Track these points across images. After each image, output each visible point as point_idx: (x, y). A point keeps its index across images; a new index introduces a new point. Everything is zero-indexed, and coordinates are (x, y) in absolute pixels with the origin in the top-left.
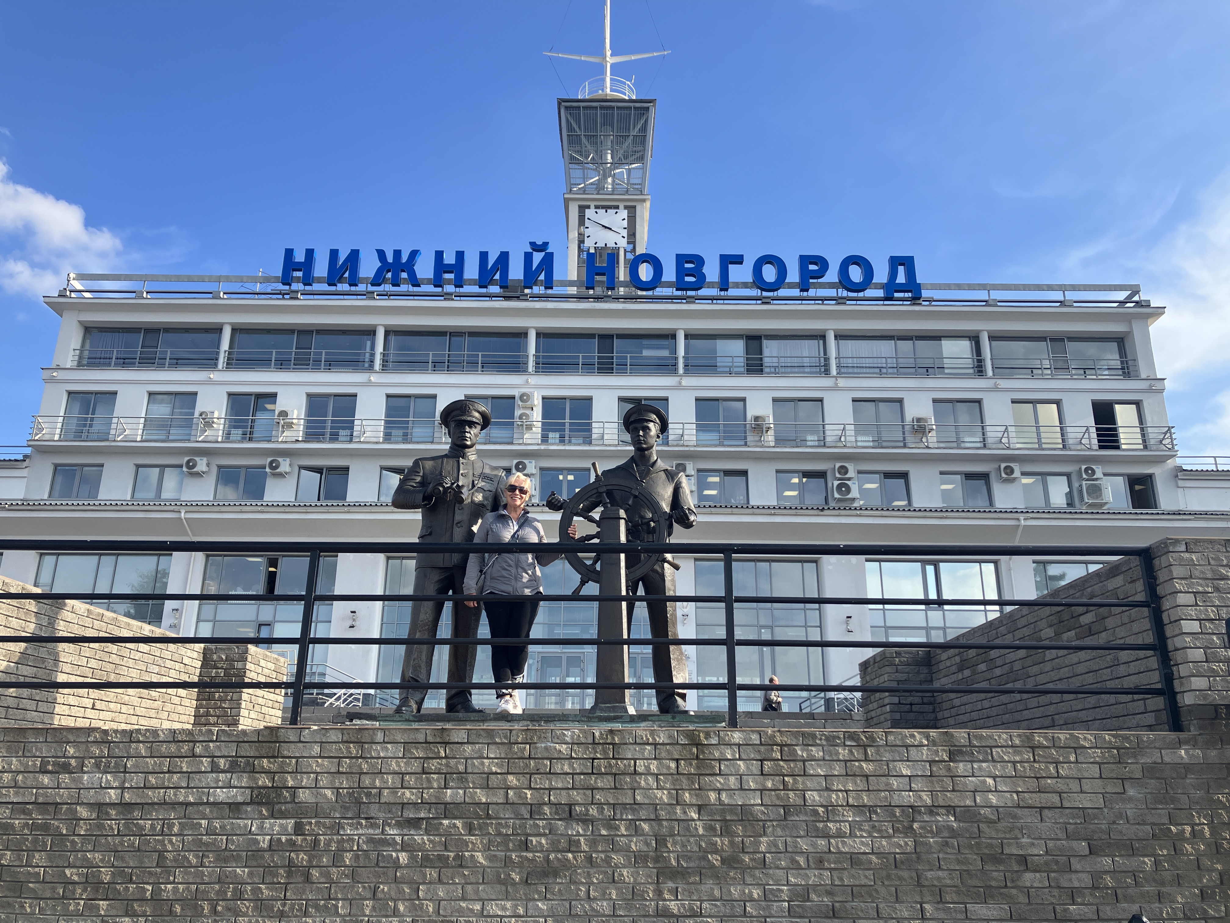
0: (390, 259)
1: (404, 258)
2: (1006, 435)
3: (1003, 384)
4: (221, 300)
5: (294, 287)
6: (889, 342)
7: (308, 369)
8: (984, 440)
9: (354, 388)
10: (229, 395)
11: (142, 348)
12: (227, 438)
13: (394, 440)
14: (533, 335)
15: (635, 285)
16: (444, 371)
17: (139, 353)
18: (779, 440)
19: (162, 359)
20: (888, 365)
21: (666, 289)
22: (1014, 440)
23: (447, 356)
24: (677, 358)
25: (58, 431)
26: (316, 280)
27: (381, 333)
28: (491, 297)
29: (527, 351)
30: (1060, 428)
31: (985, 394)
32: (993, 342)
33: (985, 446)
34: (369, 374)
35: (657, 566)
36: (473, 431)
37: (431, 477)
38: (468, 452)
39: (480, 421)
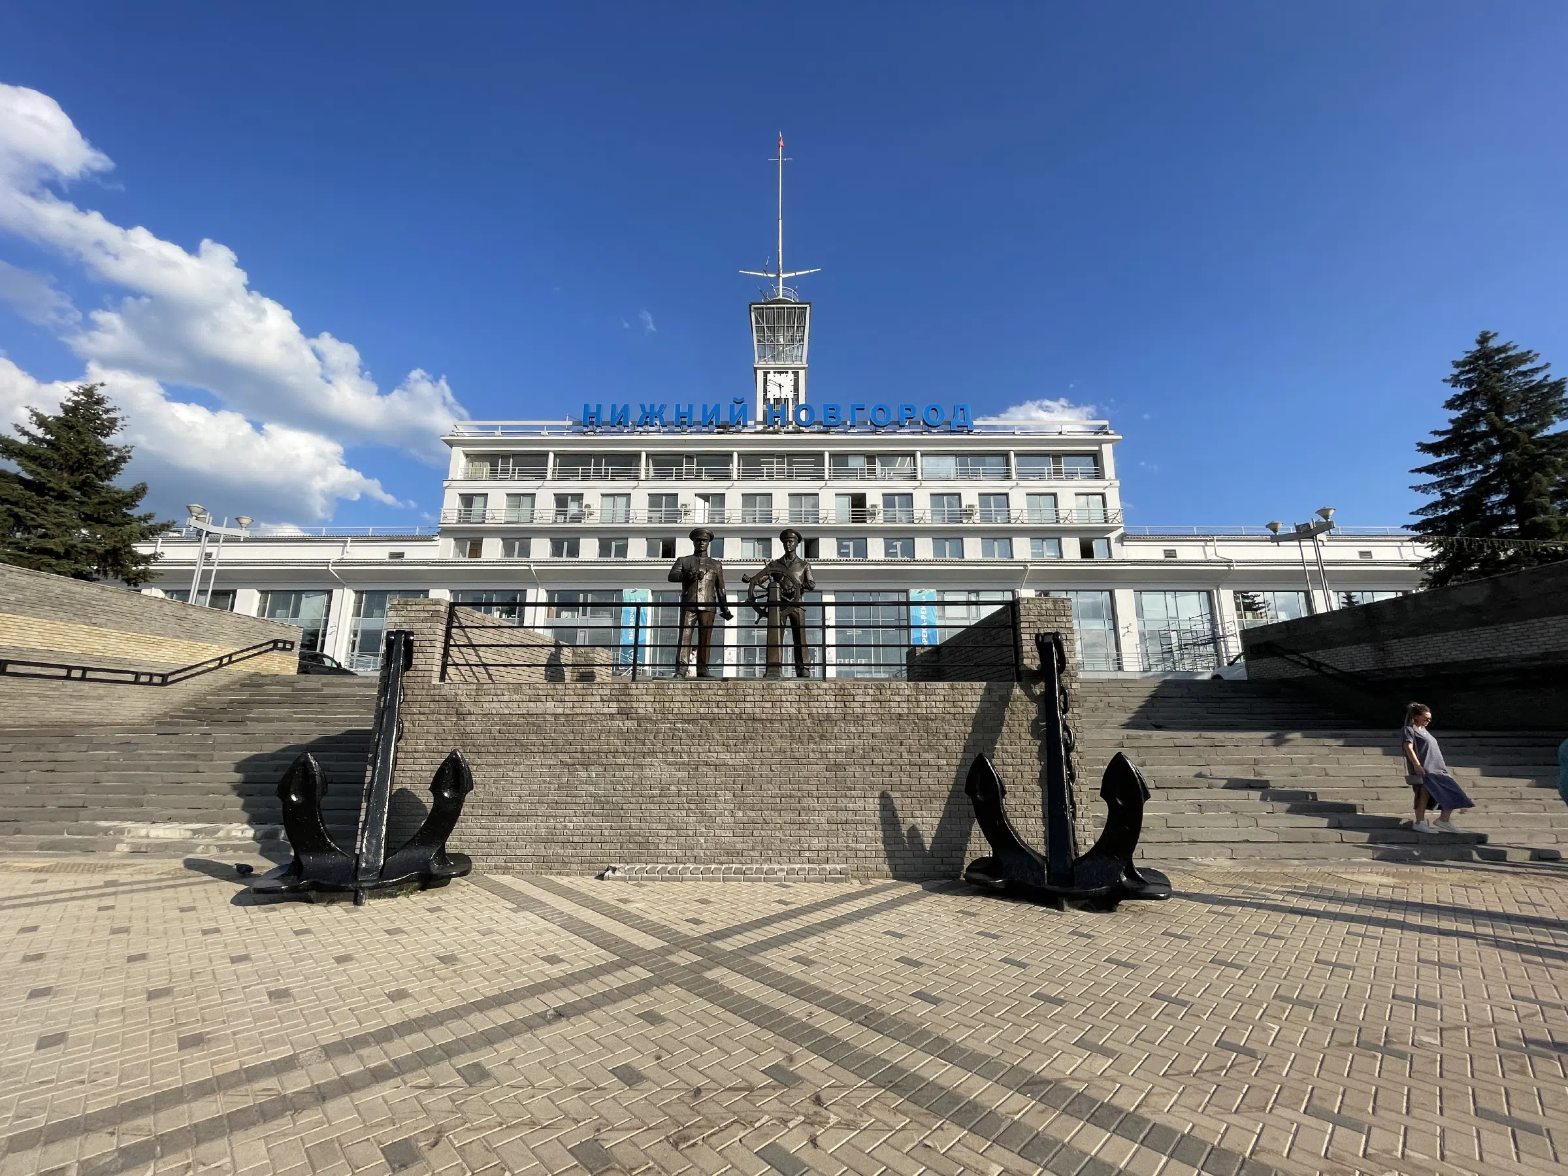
0: (648, 410)
1: (657, 409)
2: (1021, 515)
3: (1022, 483)
4: (545, 435)
5: (590, 428)
6: (954, 458)
7: (601, 479)
8: (1009, 518)
9: (629, 490)
10: (555, 495)
11: (501, 467)
12: (555, 521)
13: (653, 521)
14: (736, 455)
15: (798, 423)
16: (682, 479)
17: (499, 470)
18: (886, 520)
19: (514, 473)
20: (952, 472)
21: (817, 426)
22: (1026, 518)
23: (684, 469)
24: (824, 469)
25: (455, 518)
26: (604, 424)
27: (644, 456)
28: (710, 432)
29: (733, 466)
30: (1054, 511)
31: (1010, 490)
32: (1017, 457)
33: (1009, 522)
34: (637, 482)
35: (796, 610)
36: (705, 543)
37: (686, 567)
38: (703, 554)
39: (709, 539)
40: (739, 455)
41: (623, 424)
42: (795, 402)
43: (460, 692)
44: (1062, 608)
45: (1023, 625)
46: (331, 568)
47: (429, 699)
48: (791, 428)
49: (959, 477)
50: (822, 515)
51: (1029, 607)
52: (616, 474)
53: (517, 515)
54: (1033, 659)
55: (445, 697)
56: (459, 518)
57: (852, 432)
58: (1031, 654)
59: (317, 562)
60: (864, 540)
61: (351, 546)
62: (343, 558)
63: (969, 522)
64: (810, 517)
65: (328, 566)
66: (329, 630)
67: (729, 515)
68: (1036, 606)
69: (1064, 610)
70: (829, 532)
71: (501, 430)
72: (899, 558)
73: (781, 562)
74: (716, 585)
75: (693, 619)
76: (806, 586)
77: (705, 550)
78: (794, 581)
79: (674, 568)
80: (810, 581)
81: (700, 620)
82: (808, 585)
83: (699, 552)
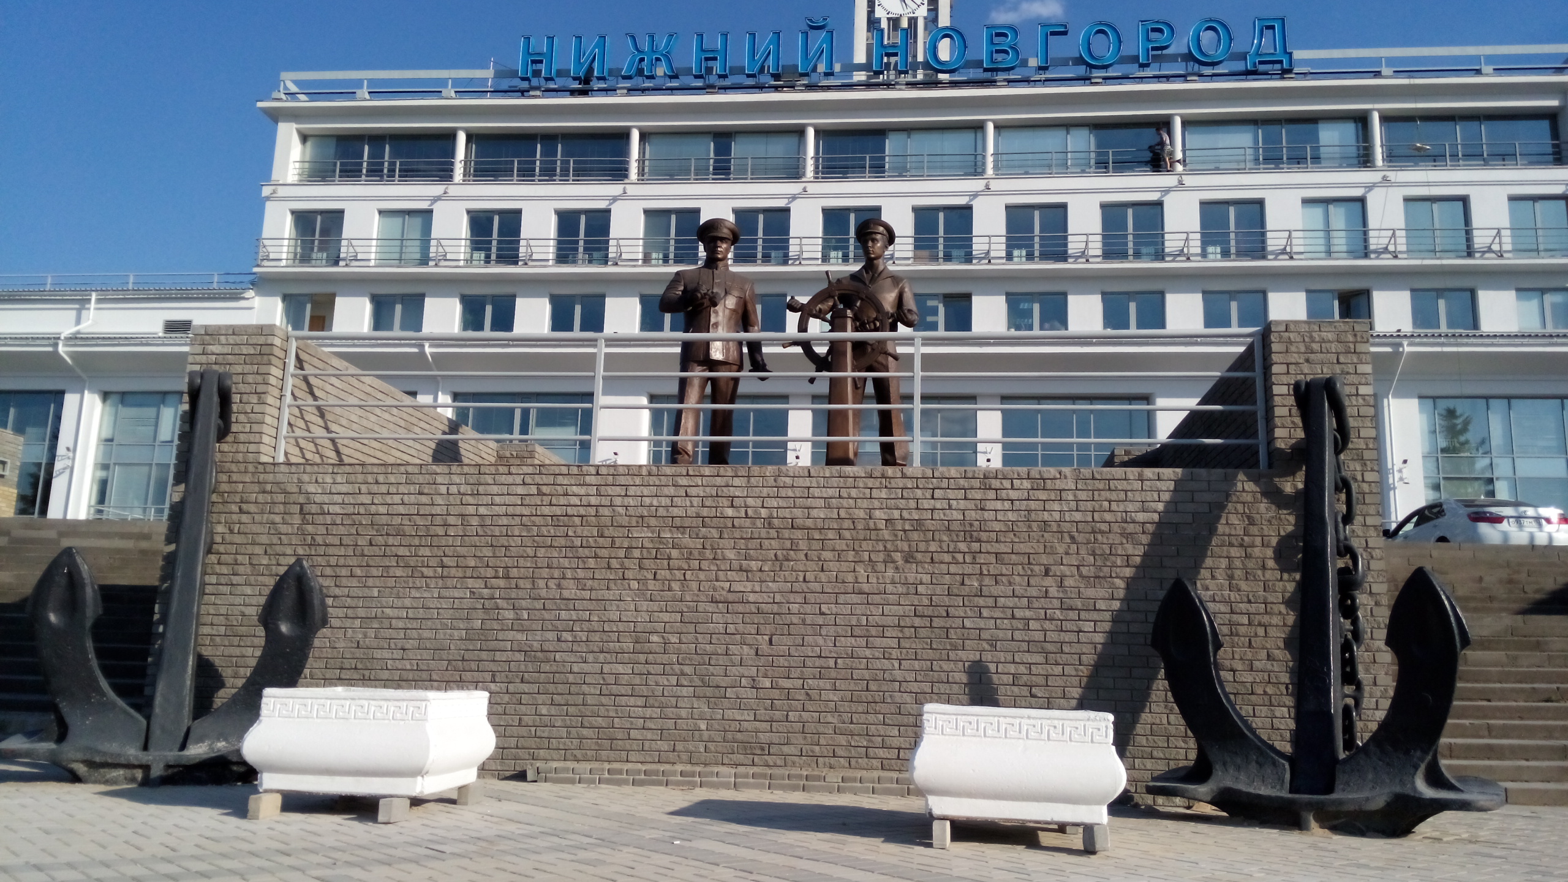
0: (643, 45)
2: (1392, 241)
3: (1395, 176)
4: (451, 100)
5: (535, 82)
6: (1252, 127)
7: (555, 180)
8: (1366, 247)
9: (607, 202)
10: (469, 212)
11: (368, 158)
12: (469, 261)
13: (653, 262)
14: (811, 133)
15: (933, 66)
16: (708, 179)
17: (365, 165)
18: (1107, 255)
19: (392, 171)
20: (1248, 157)
21: (971, 70)
22: (1403, 248)
23: (712, 161)
24: (984, 157)
25: (284, 256)
26: (561, 73)
27: (635, 136)
28: (760, 88)
29: (805, 153)
30: (1464, 232)
31: (1369, 191)
32: (1386, 124)
33: (1366, 256)
34: (623, 186)
35: (881, 358)
36: (724, 246)
37: (690, 287)
38: (721, 264)
39: (731, 237)
40: (817, 132)
41: (596, 74)
42: (930, 25)
43: (306, 478)
44: (1351, 338)
45: (1275, 369)
46: (61, 349)
47: (256, 488)
48: (920, 76)
49: (1262, 166)
50: (978, 246)
51: (1289, 338)
52: (583, 173)
53: (398, 249)
54: (1292, 430)
55: (282, 486)
56: (291, 256)
57: (1040, 81)
58: (1289, 422)
59: (38, 338)
60: (1062, 297)
61: (96, 309)
62: (82, 331)
63: (1281, 257)
64: (955, 253)
65: (56, 345)
66: (58, 465)
67: (798, 248)
68: (1303, 336)
69: (1355, 343)
70: (991, 282)
71: (368, 88)
72: (1133, 330)
73: (854, 276)
74: (744, 320)
75: (702, 378)
76: (901, 315)
77: (725, 258)
78: (878, 307)
79: (669, 288)
80: (910, 311)
81: (714, 381)
82: (904, 314)
83: (712, 261)
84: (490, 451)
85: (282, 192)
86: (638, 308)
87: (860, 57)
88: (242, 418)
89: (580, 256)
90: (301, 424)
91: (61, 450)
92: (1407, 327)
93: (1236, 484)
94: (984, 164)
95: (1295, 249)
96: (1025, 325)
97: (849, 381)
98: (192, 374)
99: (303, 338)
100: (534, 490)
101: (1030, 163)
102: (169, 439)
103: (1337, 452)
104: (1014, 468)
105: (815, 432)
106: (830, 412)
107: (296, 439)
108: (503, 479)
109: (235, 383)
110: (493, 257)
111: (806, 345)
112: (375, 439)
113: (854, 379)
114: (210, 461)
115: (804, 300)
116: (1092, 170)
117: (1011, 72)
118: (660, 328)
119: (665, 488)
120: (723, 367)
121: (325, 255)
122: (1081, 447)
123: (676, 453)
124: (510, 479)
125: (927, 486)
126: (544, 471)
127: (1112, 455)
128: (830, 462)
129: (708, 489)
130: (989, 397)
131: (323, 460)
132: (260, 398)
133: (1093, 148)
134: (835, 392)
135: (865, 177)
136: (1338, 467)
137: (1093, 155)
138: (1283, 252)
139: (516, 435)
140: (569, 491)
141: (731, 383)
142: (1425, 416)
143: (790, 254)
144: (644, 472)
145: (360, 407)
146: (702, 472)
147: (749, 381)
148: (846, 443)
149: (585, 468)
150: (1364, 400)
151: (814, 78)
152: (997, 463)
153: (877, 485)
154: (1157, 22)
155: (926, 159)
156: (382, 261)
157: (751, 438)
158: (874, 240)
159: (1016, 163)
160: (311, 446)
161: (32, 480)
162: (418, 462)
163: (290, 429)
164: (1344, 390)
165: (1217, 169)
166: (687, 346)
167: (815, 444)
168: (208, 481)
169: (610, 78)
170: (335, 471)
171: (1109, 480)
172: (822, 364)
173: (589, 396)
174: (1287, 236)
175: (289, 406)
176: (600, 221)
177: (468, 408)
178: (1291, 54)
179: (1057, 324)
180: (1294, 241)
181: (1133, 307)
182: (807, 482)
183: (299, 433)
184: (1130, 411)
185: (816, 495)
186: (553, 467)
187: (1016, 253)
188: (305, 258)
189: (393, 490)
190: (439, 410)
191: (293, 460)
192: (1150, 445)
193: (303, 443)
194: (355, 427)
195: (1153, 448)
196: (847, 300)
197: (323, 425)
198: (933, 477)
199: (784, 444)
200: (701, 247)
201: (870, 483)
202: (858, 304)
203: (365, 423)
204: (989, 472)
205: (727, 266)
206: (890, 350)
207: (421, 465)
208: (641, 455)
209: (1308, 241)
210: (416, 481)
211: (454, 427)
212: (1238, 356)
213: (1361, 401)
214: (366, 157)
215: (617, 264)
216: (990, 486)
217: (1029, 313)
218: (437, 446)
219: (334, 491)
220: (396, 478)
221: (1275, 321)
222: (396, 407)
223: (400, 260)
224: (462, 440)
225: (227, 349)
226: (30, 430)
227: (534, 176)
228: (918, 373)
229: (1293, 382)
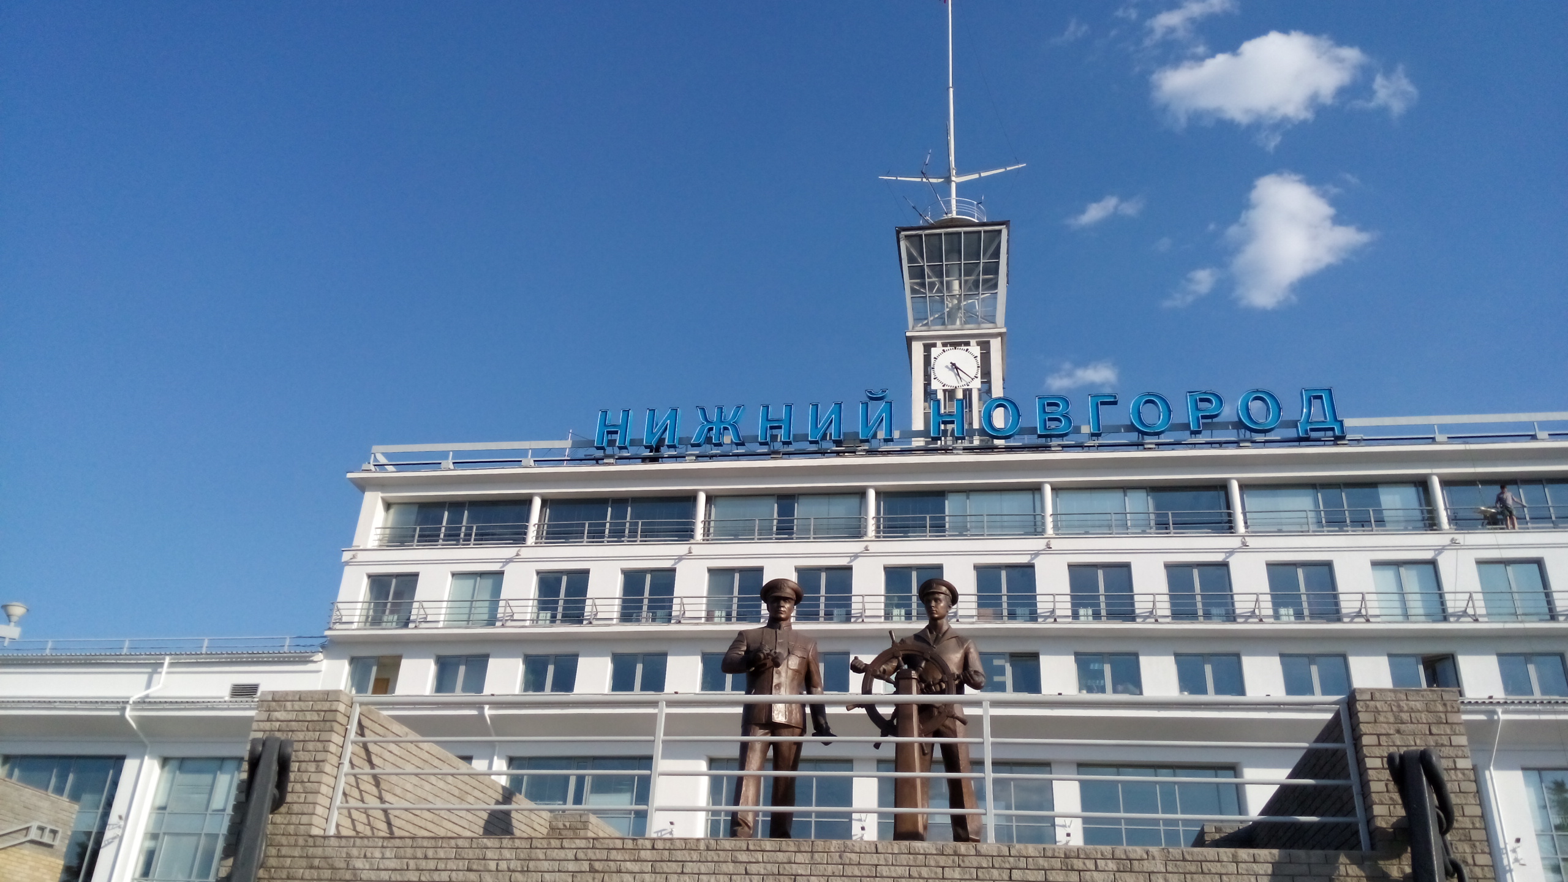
1: (728, 415)
2: (1470, 604)
3: (1463, 539)
4: (530, 468)
5: (609, 451)
6: (1311, 491)
7: (623, 541)
8: (1444, 610)
9: (673, 562)
10: (538, 573)
11: (447, 524)
12: (535, 621)
13: (716, 620)
14: (872, 495)
15: (989, 433)
16: (771, 539)
17: (443, 530)
18: (1176, 615)
19: (468, 535)
20: (1310, 520)
21: (1026, 436)
22: (1483, 611)
23: (775, 522)
24: (1043, 517)
25: (356, 619)
26: (633, 443)
27: (702, 498)
28: (823, 453)
29: (866, 513)
30: (1543, 596)
31: (1439, 553)
32: (1447, 488)
33: (1445, 619)
34: (689, 546)
35: (948, 722)
36: (787, 606)
37: (753, 646)
38: (783, 624)
39: (794, 597)
40: (878, 494)
41: (666, 442)
42: (985, 396)
43: (355, 852)
44: (1440, 708)
45: (1365, 740)
46: (129, 714)
47: (304, 863)
48: (976, 442)
49: (1325, 529)
50: (1043, 605)
51: (1376, 707)
52: (651, 534)
53: (467, 611)
54: (1392, 807)
55: (330, 861)
56: (363, 619)
57: (1094, 446)
58: (1387, 797)
59: (107, 702)
60: (1133, 657)
61: (168, 673)
62: (151, 695)
63: (1356, 620)
64: (1019, 611)
65: (124, 709)
66: (108, 834)
67: (860, 606)
68: (1390, 705)
69: (1446, 712)
70: (1059, 641)
71: (452, 459)
72: (1211, 697)
73: (919, 637)
74: (807, 680)
75: (763, 742)
76: (966, 677)
77: (788, 618)
78: (944, 668)
79: (732, 648)
80: (976, 672)
81: (776, 745)
82: (971, 676)
83: (775, 621)
84: (542, 822)
85: (361, 556)
86: (700, 667)
87: (918, 424)
88: (298, 787)
89: (644, 614)
90: (355, 793)
91: (113, 818)
92: (1499, 694)
93: (1338, 868)
94: (1043, 524)
95: (1371, 612)
96: (1097, 687)
97: (916, 747)
98: (254, 742)
99: (367, 704)
100: (585, 866)
101: (1089, 523)
102: (221, 807)
103: (1443, 831)
104: (1098, 847)
105: (881, 803)
106: (896, 780)
107: (349, 809)
108: (555, 854)
109: (295, 751)
110: (559, 616)
111: (871, 708)
112: (429, 810)
113: (921, 745)
114: (261, 834)
115: (867, 659)
116: (1153, 531)
117: (1064, 438)
118: (721, 687)
119: (724, 864)
120: (786, 731)
121: (396, 617)
122: (1167, 822)
123: (735, 825)
124: (561, 854)
125: (1003, 865)
126: (598, 845)
127: (1202, 833)
128: (899, 836)
129: (769, 866)
130: (1064, 764)
131: (373, 833)
132: (318, 767)
133: (1151, 509)
134: (901, 759)
135: (926, 536)
136: (1446, 849)
137: (1152, 517)
138: (1359, 614)
139: (570, 805)
140: (622, 867)
141: (794, 748)
142: (1532, 790)
143: (853, 612)
144: (702, 846)
145: (416, 775)
146: (763, 847)
147: (812, 745)
148: (915, 816)
149: (640, 842)
150: (1464, 774)
151: (874, 444)
152: (1077, 840)
153: (950, 863)
154: (1205, 393)
155: (985, 518)
156: (451, 622)
157: (814, 808)
158: (937, 600)
159: (1076, 523)
160: (363, 818)
161: (78, 850)
162: (469, 834)
163: (344, 799)
164: (1442, 764)
165: (1280, 531)
166: (749, 708)
167: (881, 815)
168: (257, 856)
169: (680, 446)
170: (385, 844)
171: (1201, 862)
172: (888, 727)
173: (646, 761)
174: (1361, 599)
175: (346, 775)
176: (664, 580)
177: (522, 776)
178: (1341, 422)
179: (1131, 687)
180: (1369, 604)
181: (1208, 669)
182: (874, 859)
183: (353, 803)
184: (1218, 784)
185: (885, 874)
186: (607, 841)
187: (1082, 611)
188: (376, 621)
189: (441, 866)
190: (493, 777)
191: (345, 832)
192: (1242, 822)
193: (355, 815)
194: (409, 796)
195: (1245, 825)
196: (911, 660)
197: (377, 794)
198: (1010, 856)
199: (849, 815)
200: (764, 606)
201: (942, 861)
202: (923, 665)
203: (419, 792)
204: (1070, 851)
205: (790, 625)
206: (958, 714)
207: (472, 838)
208: (697, 827)
209: (1383, 604)
210: (466, 856)
211: (508, 796)
212: (1326, 723)
213: (1460, 775)
214: (444, 523)
215: (680, 622)
216: (1072, 867)
217: (1100, 674)
218: (489, 817)
219: (381, 866)
220: (445, 852)
221: (1359, 689)
222: (452, 775)
223: (468, 621)
224: (516, 810)
225: (292, 716)
226: (87, 798)
227: (603, 537)
228: (988, 739)
229: (1386, 755)
